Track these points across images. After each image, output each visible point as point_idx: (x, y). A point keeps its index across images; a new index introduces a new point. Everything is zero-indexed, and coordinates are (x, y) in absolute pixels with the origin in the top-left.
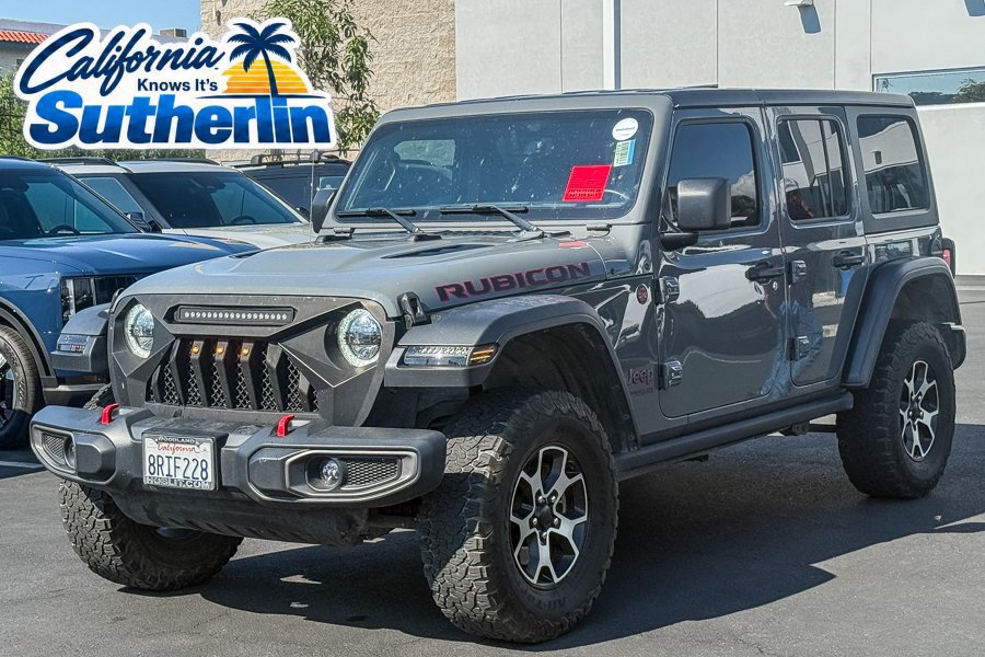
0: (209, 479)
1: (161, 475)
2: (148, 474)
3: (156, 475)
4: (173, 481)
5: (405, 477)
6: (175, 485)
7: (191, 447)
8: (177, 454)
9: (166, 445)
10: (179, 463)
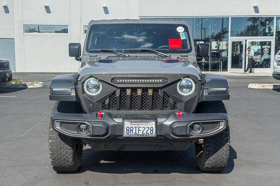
0: (154, 133)
1: (132, 133)
2: (126, 133)
3: (130, 133)
4: (138, 135)
5: (221, 128)
6: (139, 136)
7: (146, 123)
8: (139, 126)
9: (135, 123)
10: (140, 129)
